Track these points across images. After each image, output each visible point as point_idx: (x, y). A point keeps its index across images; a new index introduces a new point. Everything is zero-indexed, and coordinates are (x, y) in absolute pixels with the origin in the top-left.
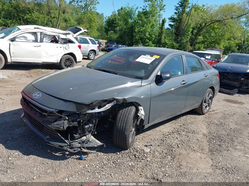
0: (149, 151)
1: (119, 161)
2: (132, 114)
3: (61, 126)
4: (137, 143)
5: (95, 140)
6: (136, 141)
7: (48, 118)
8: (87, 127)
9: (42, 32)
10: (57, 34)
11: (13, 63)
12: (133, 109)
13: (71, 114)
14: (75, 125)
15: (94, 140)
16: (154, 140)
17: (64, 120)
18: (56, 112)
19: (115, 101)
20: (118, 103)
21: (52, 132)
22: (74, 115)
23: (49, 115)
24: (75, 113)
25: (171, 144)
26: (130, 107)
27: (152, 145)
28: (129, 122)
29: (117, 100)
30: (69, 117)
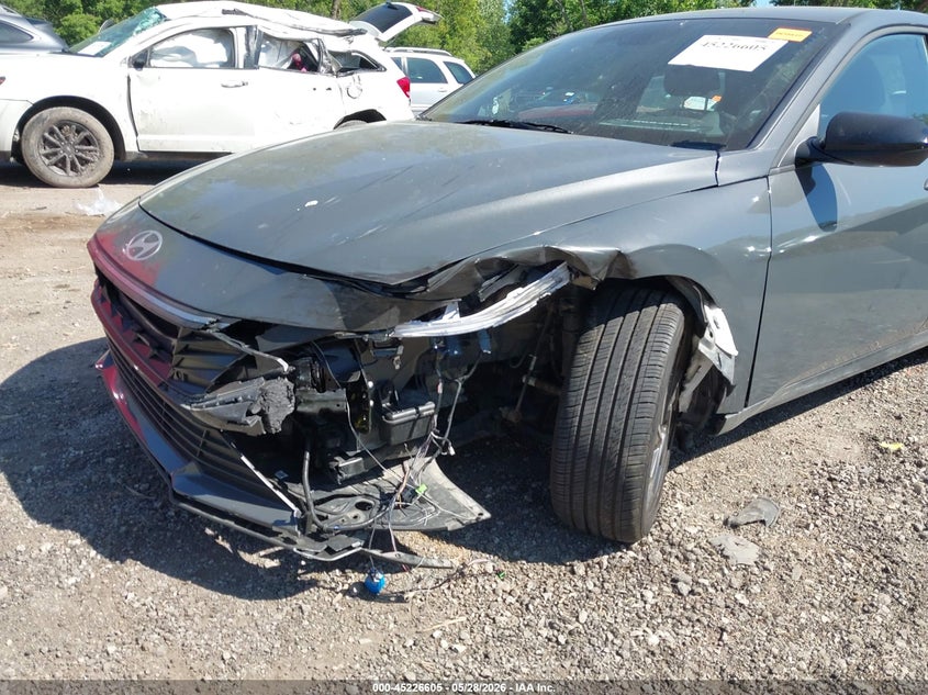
0: (755, 557)
1: (583, 617)
2: (667, 349)
3: (249, 414)
4: (680, 506)
5: (447, 492)
6: (674, 495)
7: (184, 363)
8: (398, 416)
9: (251, 26)
10: (315, 35)
11: (145, 156)
12: (671, 318)
13: (308, 344)
14: (334, 408)
15: (442, 489)
16: (773, 493)
17: (269, 377)
18: (221, 331)
19: (561, 271)
20: (581, 281)
21: (209, 443)
22: (324, 349)
23: (186, 351)
24: (327, 340)
25: (873, 518)
26: (651, 310)
27: (763, 522)
28: (649, 397)
29: (575, 265)
30: (301, 362)
